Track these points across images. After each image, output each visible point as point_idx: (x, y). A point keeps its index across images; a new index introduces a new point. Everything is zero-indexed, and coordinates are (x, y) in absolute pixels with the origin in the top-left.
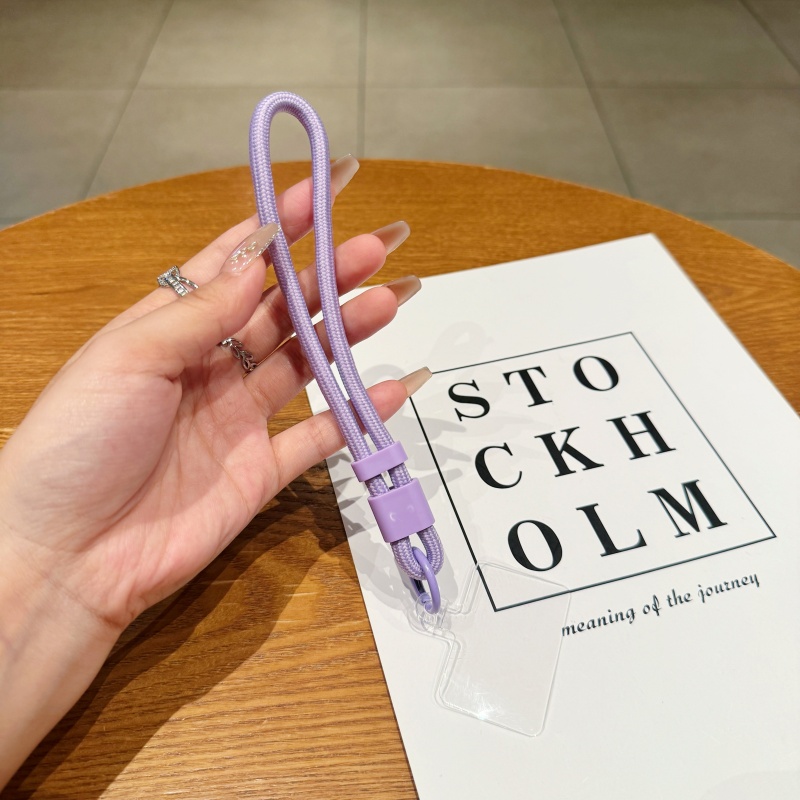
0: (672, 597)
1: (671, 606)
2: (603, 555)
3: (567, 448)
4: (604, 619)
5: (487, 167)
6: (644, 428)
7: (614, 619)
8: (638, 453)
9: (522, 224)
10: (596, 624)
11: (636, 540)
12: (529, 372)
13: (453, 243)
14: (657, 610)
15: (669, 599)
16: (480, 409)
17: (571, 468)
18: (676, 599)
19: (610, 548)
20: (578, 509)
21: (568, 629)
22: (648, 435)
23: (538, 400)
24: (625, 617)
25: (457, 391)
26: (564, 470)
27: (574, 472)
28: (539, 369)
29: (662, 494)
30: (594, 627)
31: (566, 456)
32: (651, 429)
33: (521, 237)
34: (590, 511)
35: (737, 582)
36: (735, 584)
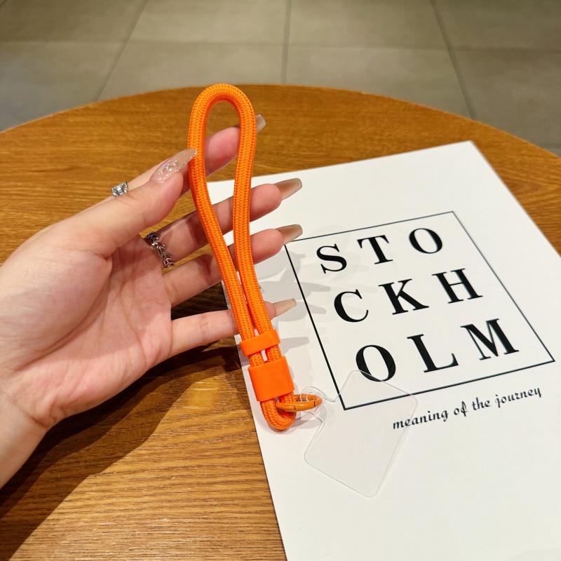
0: (476, 403)
1: (475, 409)
2: (425, 372)
3: (402, 294)
4: (425, 417)
5: (364, 93)
6: (459, 281)
7: (432, 418)
8: (454, 299)
9: (387, 134)
10: (419, 421)
11: (451, 361)
12: (377, 239)
13: (335, 146)
14: (464, 412)
15: (474, 405)
16: (339, 265)
17: (405, 309)
18: (478, 405)
19: (431, 367)
20: (408, 338)
21: (398, 424)
22: (462, 286)
23: (382, 259)
24: (440, 416)
25: (323, 252)
26: (399, 310)
27: (407, 311)
28: (384, 237)
29: (471, 328)
30: (417, 423)
31: (401, 300)
32: (465, 281)
33: (385, 143)
34: (417, 340)
35: (525, 393)
36: (523, 395)
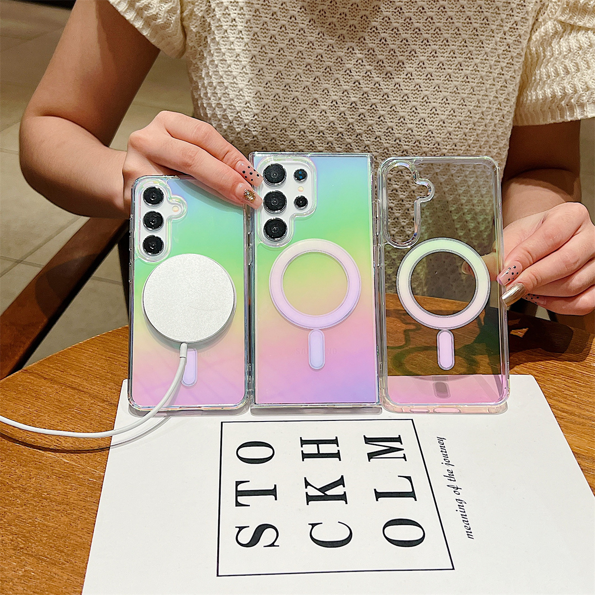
0: (449, 478)
1: (455, 481)
2: (416, 500)
3: (323, 489)
4: (462, 515)
7: (463, 510)
10: (466, 520)
11: (406, 480)
14: (457, 488)
15: (451, 480)
18: (451, 476)
20: (377, 500)
21: (469, 535)
24: (461, 505)
26: (343, 497)
27: (345, 492)
29: (371, 456)
31: (329, 493)
36: (443, 448)
